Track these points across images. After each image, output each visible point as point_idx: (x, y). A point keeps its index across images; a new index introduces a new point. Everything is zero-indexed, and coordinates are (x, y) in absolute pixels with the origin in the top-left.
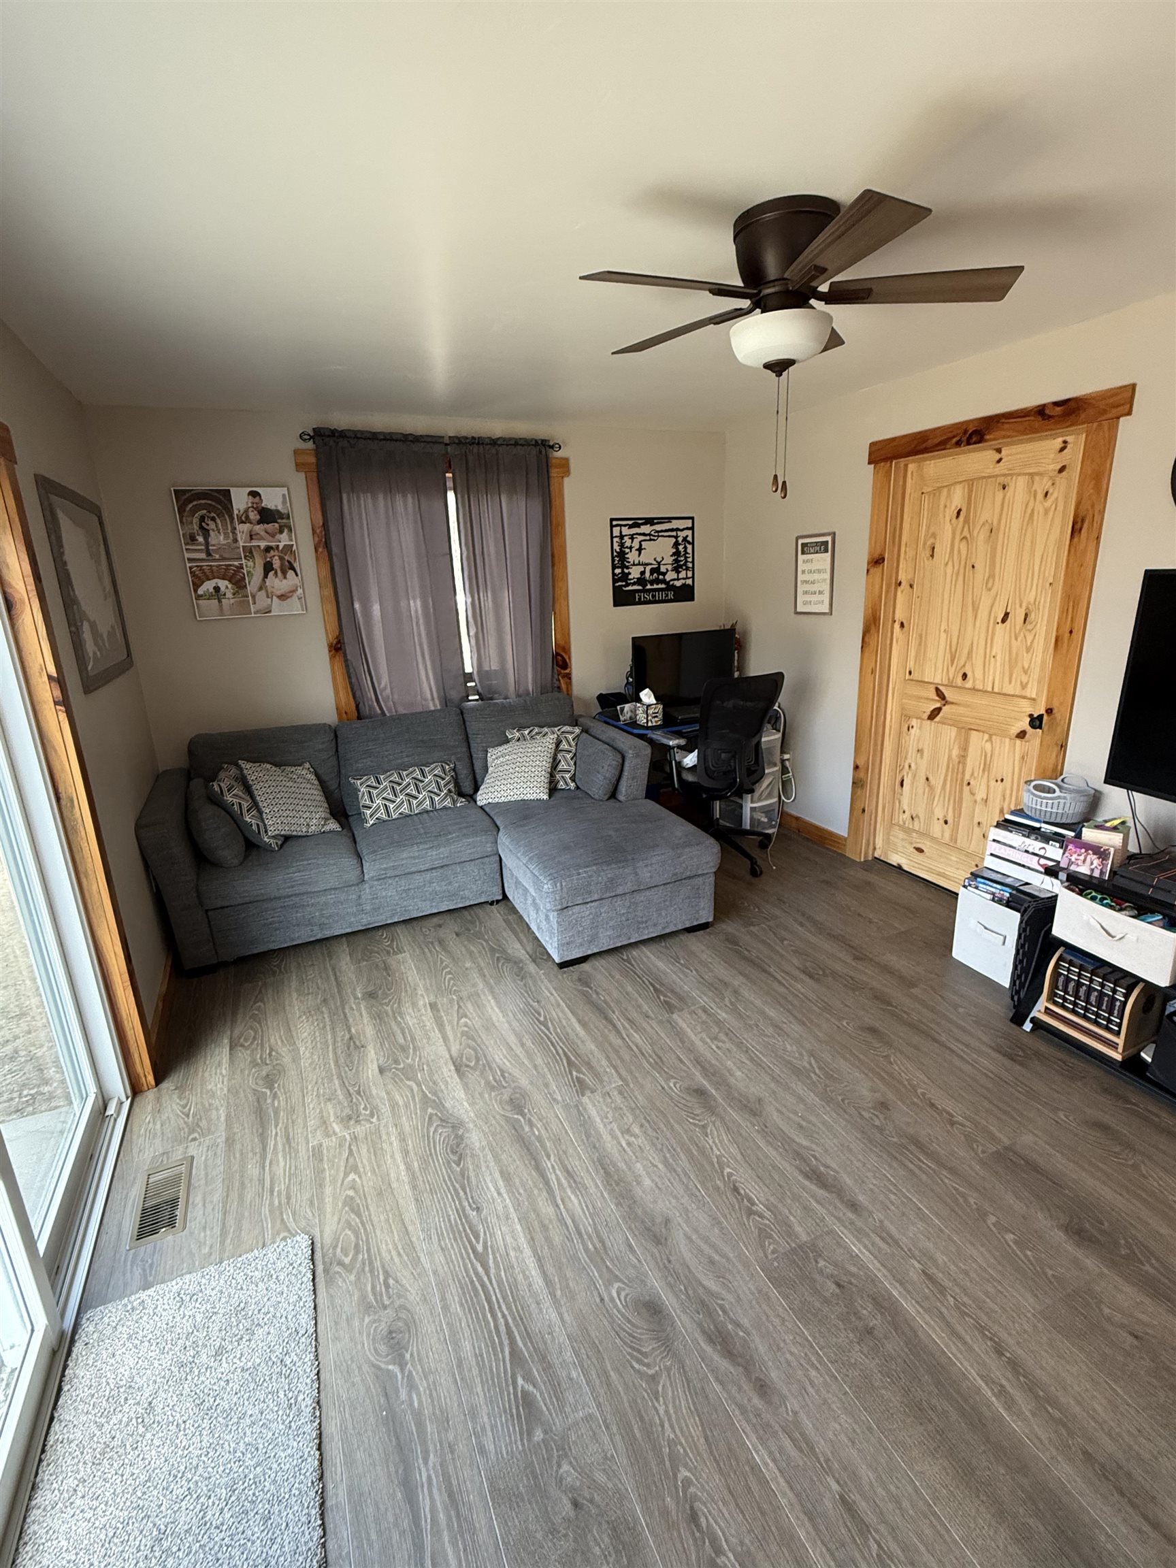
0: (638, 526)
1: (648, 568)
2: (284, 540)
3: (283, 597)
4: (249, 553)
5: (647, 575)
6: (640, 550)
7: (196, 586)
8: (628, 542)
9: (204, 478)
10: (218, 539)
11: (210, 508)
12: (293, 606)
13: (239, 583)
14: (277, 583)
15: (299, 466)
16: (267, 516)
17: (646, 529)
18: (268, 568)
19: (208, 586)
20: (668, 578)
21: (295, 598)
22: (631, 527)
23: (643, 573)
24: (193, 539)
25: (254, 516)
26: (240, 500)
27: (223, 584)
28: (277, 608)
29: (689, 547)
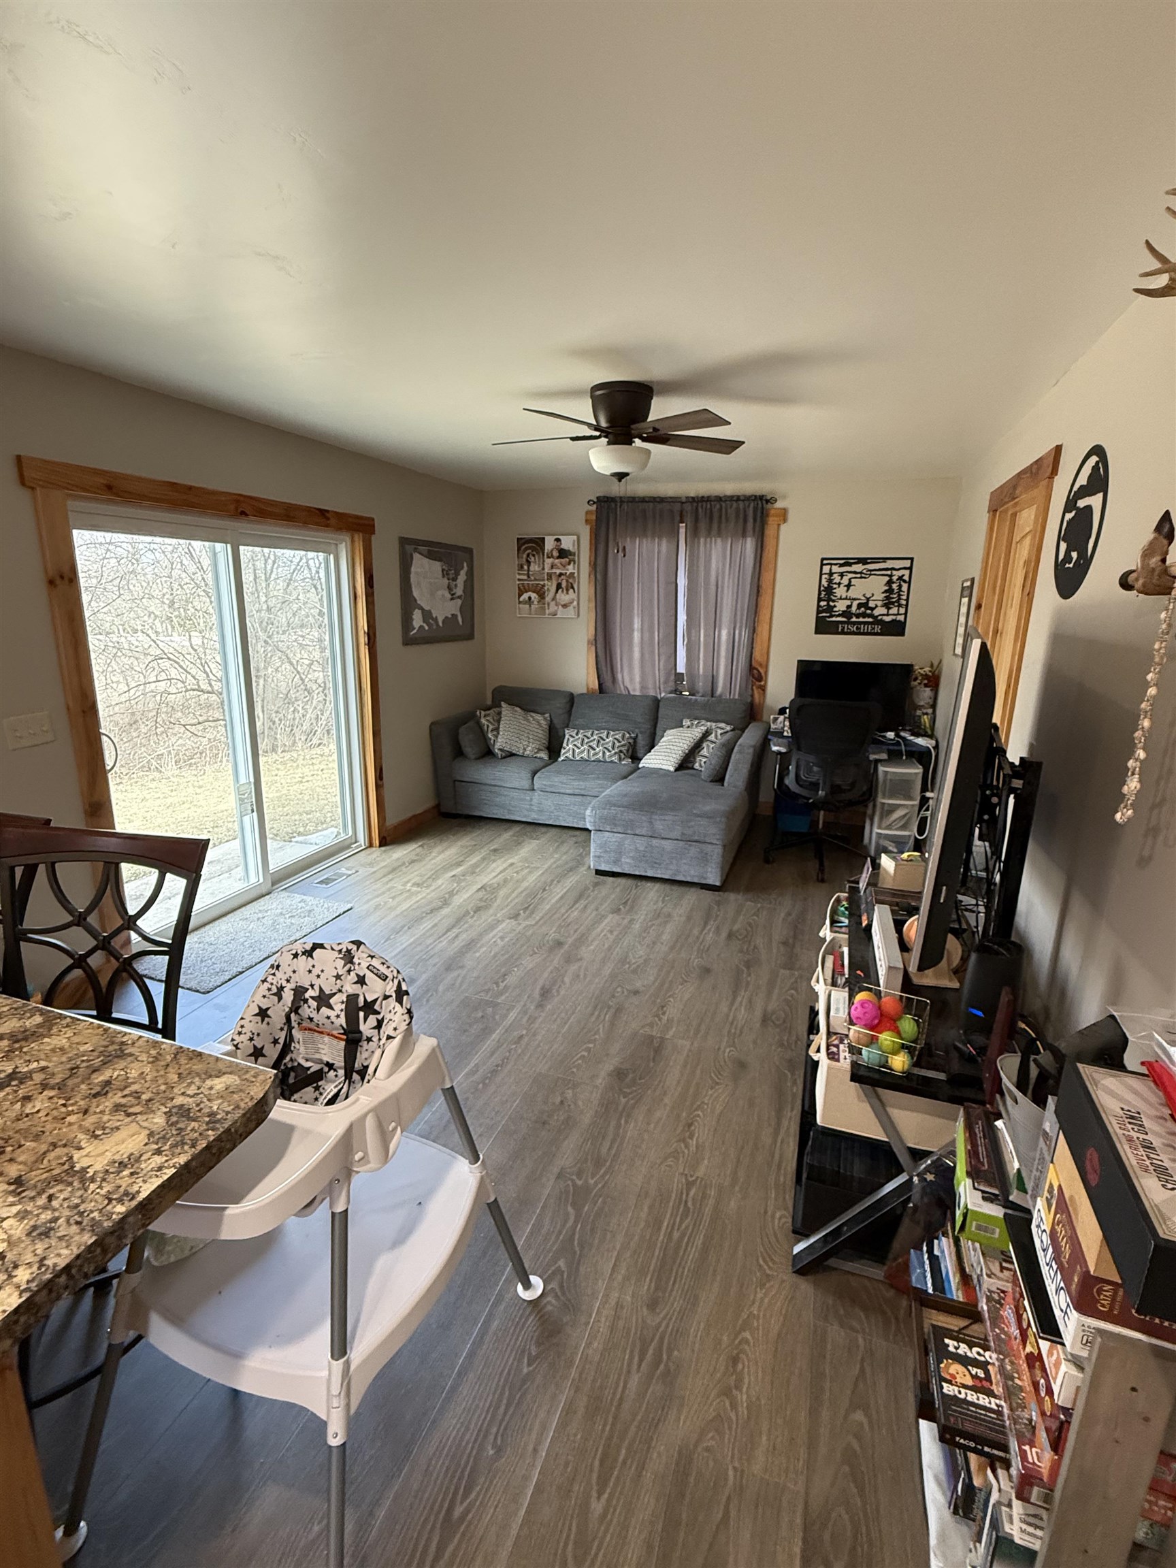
0: (850, 565)
1: (855, 603)
2: (571, 569)
3: (565, 606)
4: (550, 576)
5: (854, 609)
6: (849, 586)
7: (520, 596)
8: (837, 578)
9: (531, 532)
10: (534, 568)
11: (533, 549)
12: (570, 613)
13: (542, 596)
14: (563, 597)
15: (587, 521)
16: (563, 553)
17: (858, 568)
18: (559, 586)
19: (525, 596)
20: (876, 613)
21: (571, 607)
22: (841, 565)
23: (849, 607)
24: (521, 567)
25: (556, 554)
26: (549, 544)
27: (533, 595)
28: (561, 613)
29: (905, 587)
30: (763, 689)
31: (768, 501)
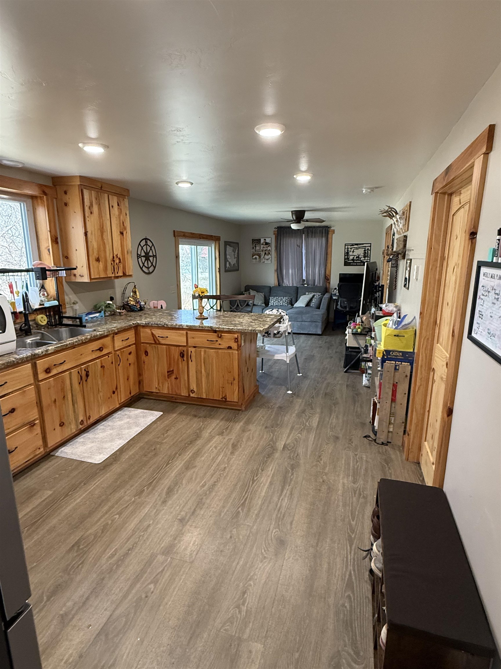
0: (353, 245)
1: (355, 257)
2: (269, 248)
3: (267, 260)
4: (262, 251)
5: (355, 258)
6: (353, 252)
8: (350, 250)
9: (257, 237)
10: (258, 248)
11: (257, 242)
12: (269, 262)
13: (260, 257)
14: (266, 257)
15: (274, 234)
16: (267, 244)
17: (356, 246)
18: (265, 254)
19: (255, 257)
20: (361, 259)
21: (269, 260)
22: (351, 246)
23: (354, 258)
24: (254, 248)
25: (264, 244)
26: (262, 241)
27: (257, 257)
28: (266, 262)
29: (369, 252)
30: (329, 283)
31: (329, 228)
